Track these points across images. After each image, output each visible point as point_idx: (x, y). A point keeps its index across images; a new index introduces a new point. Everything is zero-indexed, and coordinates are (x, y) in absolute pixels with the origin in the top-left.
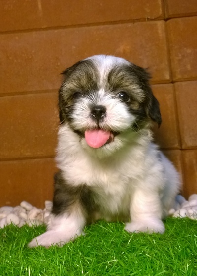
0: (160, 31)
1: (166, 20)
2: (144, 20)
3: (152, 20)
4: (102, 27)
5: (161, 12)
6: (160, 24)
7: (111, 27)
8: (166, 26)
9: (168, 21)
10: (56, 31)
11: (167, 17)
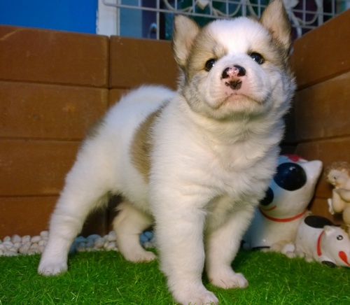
0: (102, 98)
1: (109, 89)
2: (90, 86)
3: (96, 87)
4: (52, 86)
5: (105, 82)
6: (104, 92)
7: (60, 87)
8: (109, 94)
9: (111, 91)
10: (6, 83)
11: (110, 86)
